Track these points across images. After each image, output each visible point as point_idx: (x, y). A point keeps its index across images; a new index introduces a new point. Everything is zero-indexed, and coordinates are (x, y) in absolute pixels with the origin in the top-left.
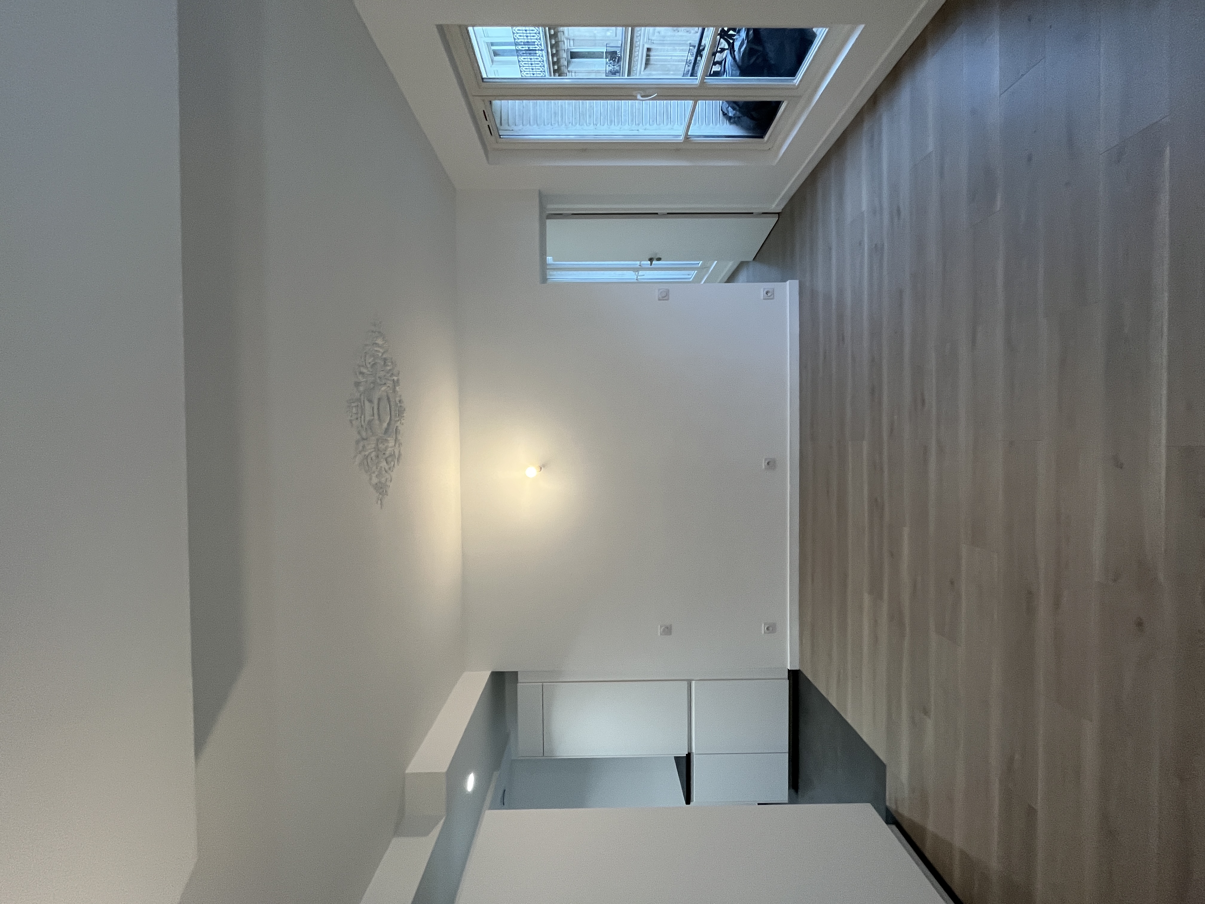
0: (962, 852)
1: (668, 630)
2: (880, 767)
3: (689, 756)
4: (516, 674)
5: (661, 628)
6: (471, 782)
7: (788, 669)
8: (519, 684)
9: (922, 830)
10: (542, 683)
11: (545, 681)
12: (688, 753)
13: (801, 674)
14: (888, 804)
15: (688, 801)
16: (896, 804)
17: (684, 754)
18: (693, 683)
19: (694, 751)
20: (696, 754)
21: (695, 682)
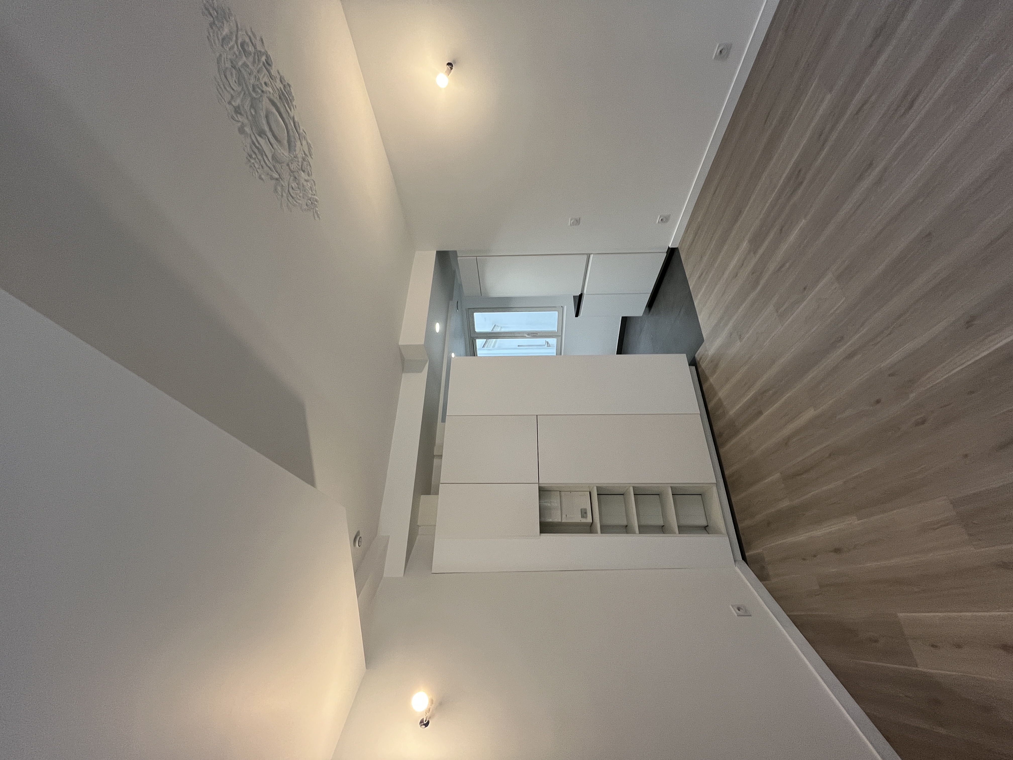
0: (720, 399)
1: (577, 222)
2: (700, 340)
3: (581, 296)
4: (455, 252)
5: (571, 220)
6: (438, 327)
7: (669, 247)
8: (459, 258)
9: (707, 379)
10: (476, 257)
11: (479, 255)
12: (581, 294)
13: (677, 251)
14: (696, 356)
15: (577, 315)
16: (700, 360)
17: (578, 294)
18: (592, 256)
19: (585, 292)
20: (587, 294)
21: (593, 256)
